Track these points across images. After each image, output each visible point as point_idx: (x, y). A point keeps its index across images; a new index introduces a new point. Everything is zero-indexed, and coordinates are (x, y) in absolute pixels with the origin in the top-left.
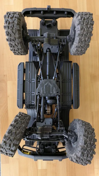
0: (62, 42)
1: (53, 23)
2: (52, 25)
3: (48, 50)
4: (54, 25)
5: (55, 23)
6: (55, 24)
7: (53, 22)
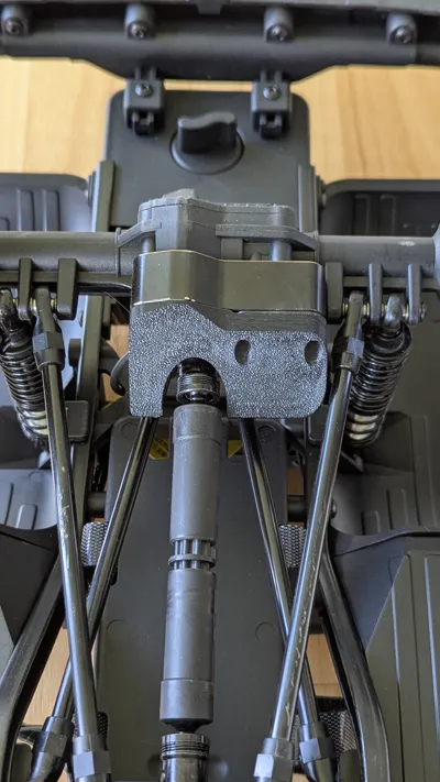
0: (364, 290)
1: (257, 115)
2: (244, 132)
3: (189, 379)
4: (269, 136)
5: (285, 115)
6: (278, 122)
7: (254, 107)
